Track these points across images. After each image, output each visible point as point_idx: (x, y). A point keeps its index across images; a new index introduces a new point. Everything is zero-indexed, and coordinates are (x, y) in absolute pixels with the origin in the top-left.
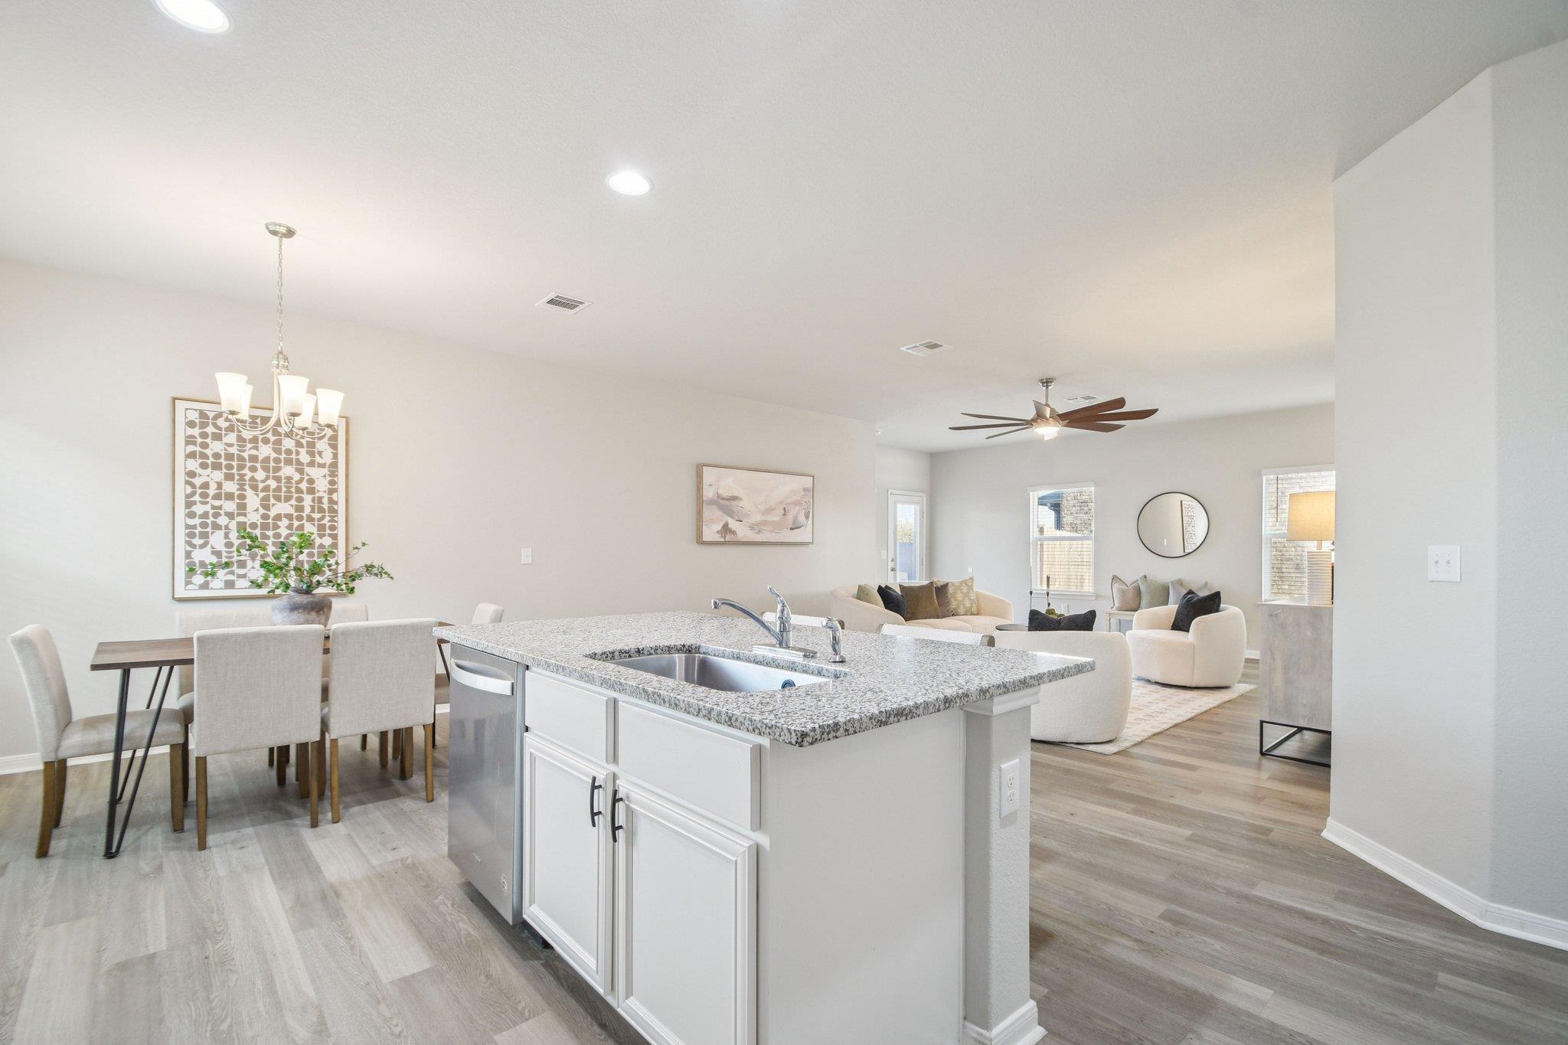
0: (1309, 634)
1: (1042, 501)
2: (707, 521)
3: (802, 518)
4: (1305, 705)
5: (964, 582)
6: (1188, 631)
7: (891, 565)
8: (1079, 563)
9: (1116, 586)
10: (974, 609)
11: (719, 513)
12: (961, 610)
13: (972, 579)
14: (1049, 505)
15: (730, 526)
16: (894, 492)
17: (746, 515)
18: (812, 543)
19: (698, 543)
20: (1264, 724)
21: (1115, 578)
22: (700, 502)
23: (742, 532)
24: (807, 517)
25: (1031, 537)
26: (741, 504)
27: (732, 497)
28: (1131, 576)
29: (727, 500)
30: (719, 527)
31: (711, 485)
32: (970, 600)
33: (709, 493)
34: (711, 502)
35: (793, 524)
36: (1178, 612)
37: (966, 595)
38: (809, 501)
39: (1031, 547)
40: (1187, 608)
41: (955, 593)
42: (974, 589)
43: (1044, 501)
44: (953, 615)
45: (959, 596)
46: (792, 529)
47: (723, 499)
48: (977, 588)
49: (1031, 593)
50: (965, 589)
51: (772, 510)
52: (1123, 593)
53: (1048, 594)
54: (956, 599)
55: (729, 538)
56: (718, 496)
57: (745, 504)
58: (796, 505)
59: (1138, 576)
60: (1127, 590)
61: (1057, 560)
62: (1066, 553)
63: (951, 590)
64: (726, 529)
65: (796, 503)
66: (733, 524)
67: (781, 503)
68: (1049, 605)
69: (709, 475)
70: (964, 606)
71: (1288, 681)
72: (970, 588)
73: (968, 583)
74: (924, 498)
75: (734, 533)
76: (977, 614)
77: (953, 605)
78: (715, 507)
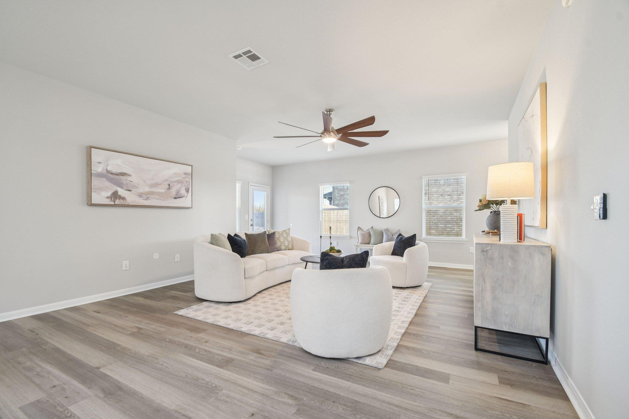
0: (510, 264)
1: (325, 196)
2: (96, 189)
3: (183, 192)
4: (507, 315)
5: (285, 231)
6: (403, 257)
7: (251, 223)
8: (341, 221)
9: (359, 232)
10: (290, 247)
11: (107, 184)
12: (283, 247)
13: (289, 229)
14: (327, 198)
15: (119, 193)
16: (252, 184)
17: (136, 187)
18: (191, 208)
19: (88, 205)
20: (478, 329)
21: (359, 228)
22: (90, 174)
23: (131, 198)
24: (187, 191)
25: (320, 208)
26: (130, 179)
27: (121, 173)
28: (366, 227)
29: (117, 174)
30: (109, 194)
31: (99, 163)
32: (288, 241)
33: (97, 169)
34: (100, 175)
35: (176, 195)
36: (395, 246)
37: (286, 238)
38: (189, 181)
39: (320, 213)
40: (400, 243)
41: (279, 237)
42: (291, 235)
43: (326, 196)
44: (278, 250)
45: (282, 239)
46: (175, 198)
47: (112, 174)
48: (292, 234)
49: (321, 237)
50: (285, 235)
51: (158, 185)
52: (363, 235)
53: (330, 237)
54: (280, 241)
55: (117, 202)
56: (108, 171)
57: (134, 179)
58: (179, 183)
59: (369, 227)
60: (365, 234)
61: (332, 219)
62: (336, 216)
63: (277, 235)
64: (115, 195)
65: (178, 182)
66: (121, 192)
67: (166, 180)
68: (331, 244)
69: (97, 156)
70: (285, 245)
71: (495, 298)
72: (288, 234)
73: (287, 232)
74: (269, 189)
75: (124, 199)
76: (292, 249)
77: (278, 244)
78: (104, 179)
